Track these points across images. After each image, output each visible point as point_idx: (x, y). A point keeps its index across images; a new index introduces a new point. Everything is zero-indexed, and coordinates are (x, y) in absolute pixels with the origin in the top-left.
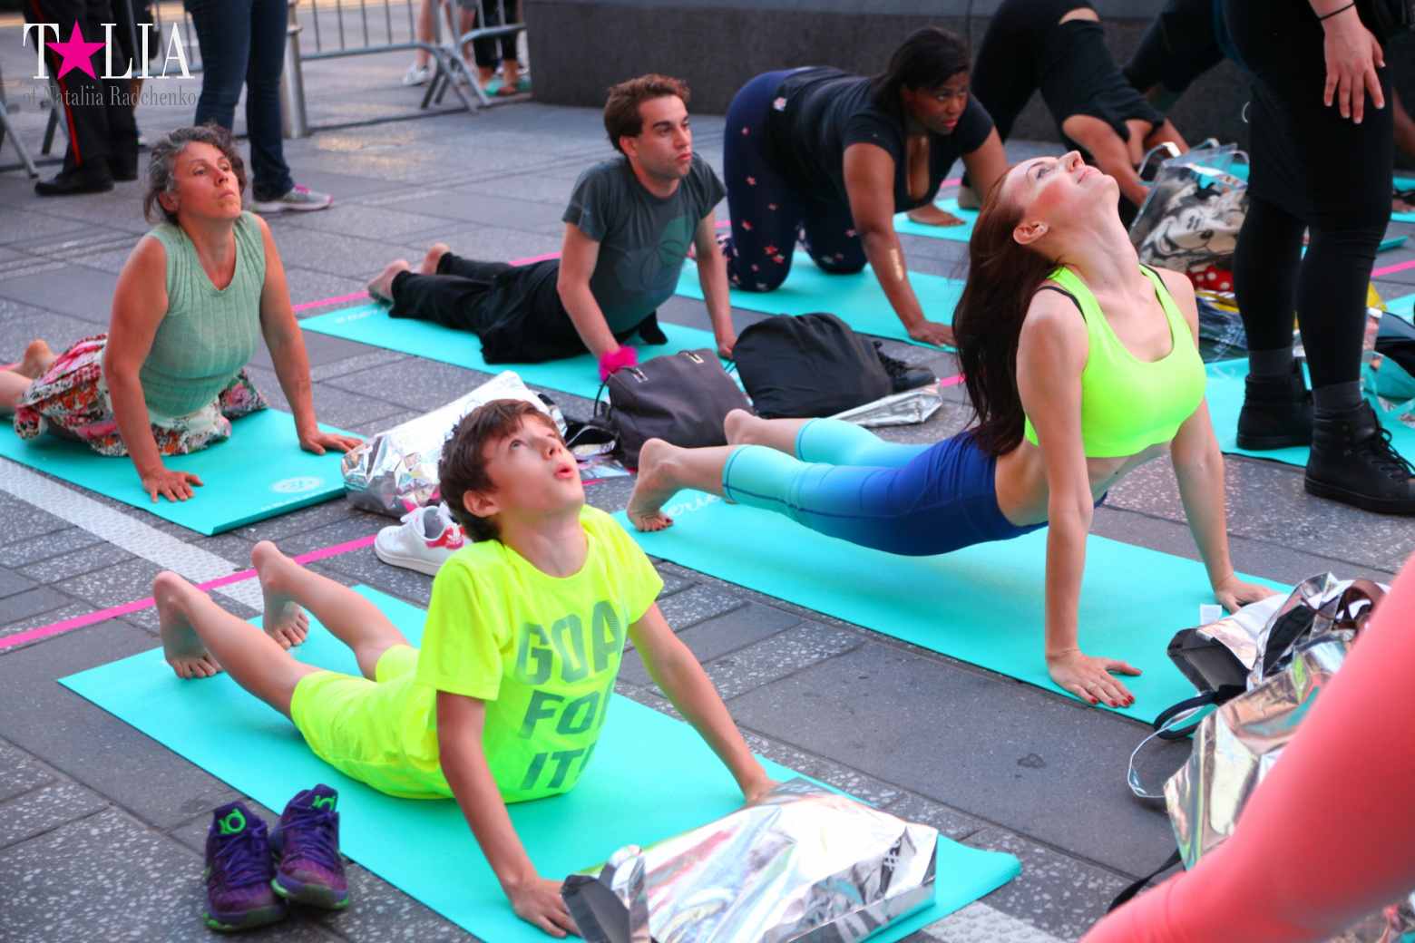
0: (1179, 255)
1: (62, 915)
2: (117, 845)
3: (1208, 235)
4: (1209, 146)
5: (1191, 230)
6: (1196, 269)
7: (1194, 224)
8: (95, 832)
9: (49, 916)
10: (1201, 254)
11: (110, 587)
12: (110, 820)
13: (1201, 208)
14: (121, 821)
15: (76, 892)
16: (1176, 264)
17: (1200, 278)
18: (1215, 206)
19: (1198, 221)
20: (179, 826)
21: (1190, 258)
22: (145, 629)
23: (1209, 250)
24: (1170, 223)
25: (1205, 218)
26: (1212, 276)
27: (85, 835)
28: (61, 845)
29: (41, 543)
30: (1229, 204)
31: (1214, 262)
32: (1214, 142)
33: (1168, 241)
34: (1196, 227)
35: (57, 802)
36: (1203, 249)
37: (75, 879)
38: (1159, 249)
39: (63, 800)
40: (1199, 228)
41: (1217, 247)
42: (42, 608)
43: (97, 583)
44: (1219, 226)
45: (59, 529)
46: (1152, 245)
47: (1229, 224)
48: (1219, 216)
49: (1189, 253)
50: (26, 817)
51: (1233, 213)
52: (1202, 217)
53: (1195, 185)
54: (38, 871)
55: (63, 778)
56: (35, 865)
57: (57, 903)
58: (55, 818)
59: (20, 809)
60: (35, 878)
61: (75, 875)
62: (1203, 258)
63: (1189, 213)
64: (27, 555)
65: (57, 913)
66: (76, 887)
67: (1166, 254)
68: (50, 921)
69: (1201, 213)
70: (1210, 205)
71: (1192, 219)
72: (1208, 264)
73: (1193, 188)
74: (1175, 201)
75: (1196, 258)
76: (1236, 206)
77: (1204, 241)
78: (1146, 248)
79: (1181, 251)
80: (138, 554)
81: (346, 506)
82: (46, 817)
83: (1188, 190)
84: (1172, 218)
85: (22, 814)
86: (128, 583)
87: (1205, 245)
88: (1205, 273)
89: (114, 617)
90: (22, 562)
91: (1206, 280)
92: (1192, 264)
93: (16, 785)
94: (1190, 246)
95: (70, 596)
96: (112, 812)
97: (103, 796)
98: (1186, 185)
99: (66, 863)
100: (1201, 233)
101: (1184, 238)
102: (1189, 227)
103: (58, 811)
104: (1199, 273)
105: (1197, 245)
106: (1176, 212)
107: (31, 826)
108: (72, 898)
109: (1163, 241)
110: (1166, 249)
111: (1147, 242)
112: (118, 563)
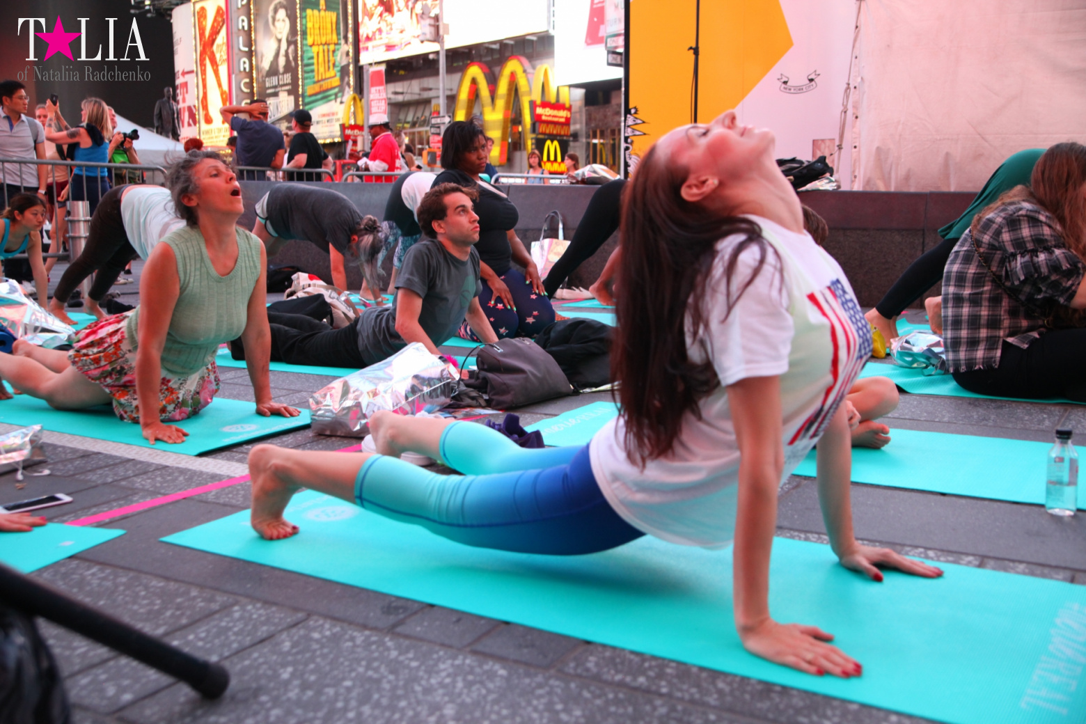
1: (353, 703)
2: (349, 644)
8: (316, 635)
9: (340, 705)
11: (161, 483)
12: (322, 626)
14: (335, 626)
15: (348, 683)
20: (395, 626)
22: (218, 504)
27: (308, 638)
28: (293, 647)
29: (78, 462)
35: (255, 616)
37: (336, 672)
39: (260, 616)
42: (113, 496)
43: (149, 481)
45: (86, 455)
50: (236, 629)
54: (290, 669)
55: (243, 600)
56: (284, 665)
57: (337, 694)
58: (265, 628)
59: (223, 624)
60: (293, 675)
61: (331, 670)
64: (73, 469)
65: (347, 701)
66: (344, 679)
68: (345, 710)
80: (168, 464)
81: (309, 434)
82: (255, 628)
85: (229, 629)
86: (176, 479)
89: (184, 498)
90: (71, 473)
93: (201, 608)
95: (132, 489)
96: (316, 621)
97: (296, 610)
99: (312, 660)
103: (263, 624)
107: (248, 635)
108: (349, 689)
112: (154, 470)
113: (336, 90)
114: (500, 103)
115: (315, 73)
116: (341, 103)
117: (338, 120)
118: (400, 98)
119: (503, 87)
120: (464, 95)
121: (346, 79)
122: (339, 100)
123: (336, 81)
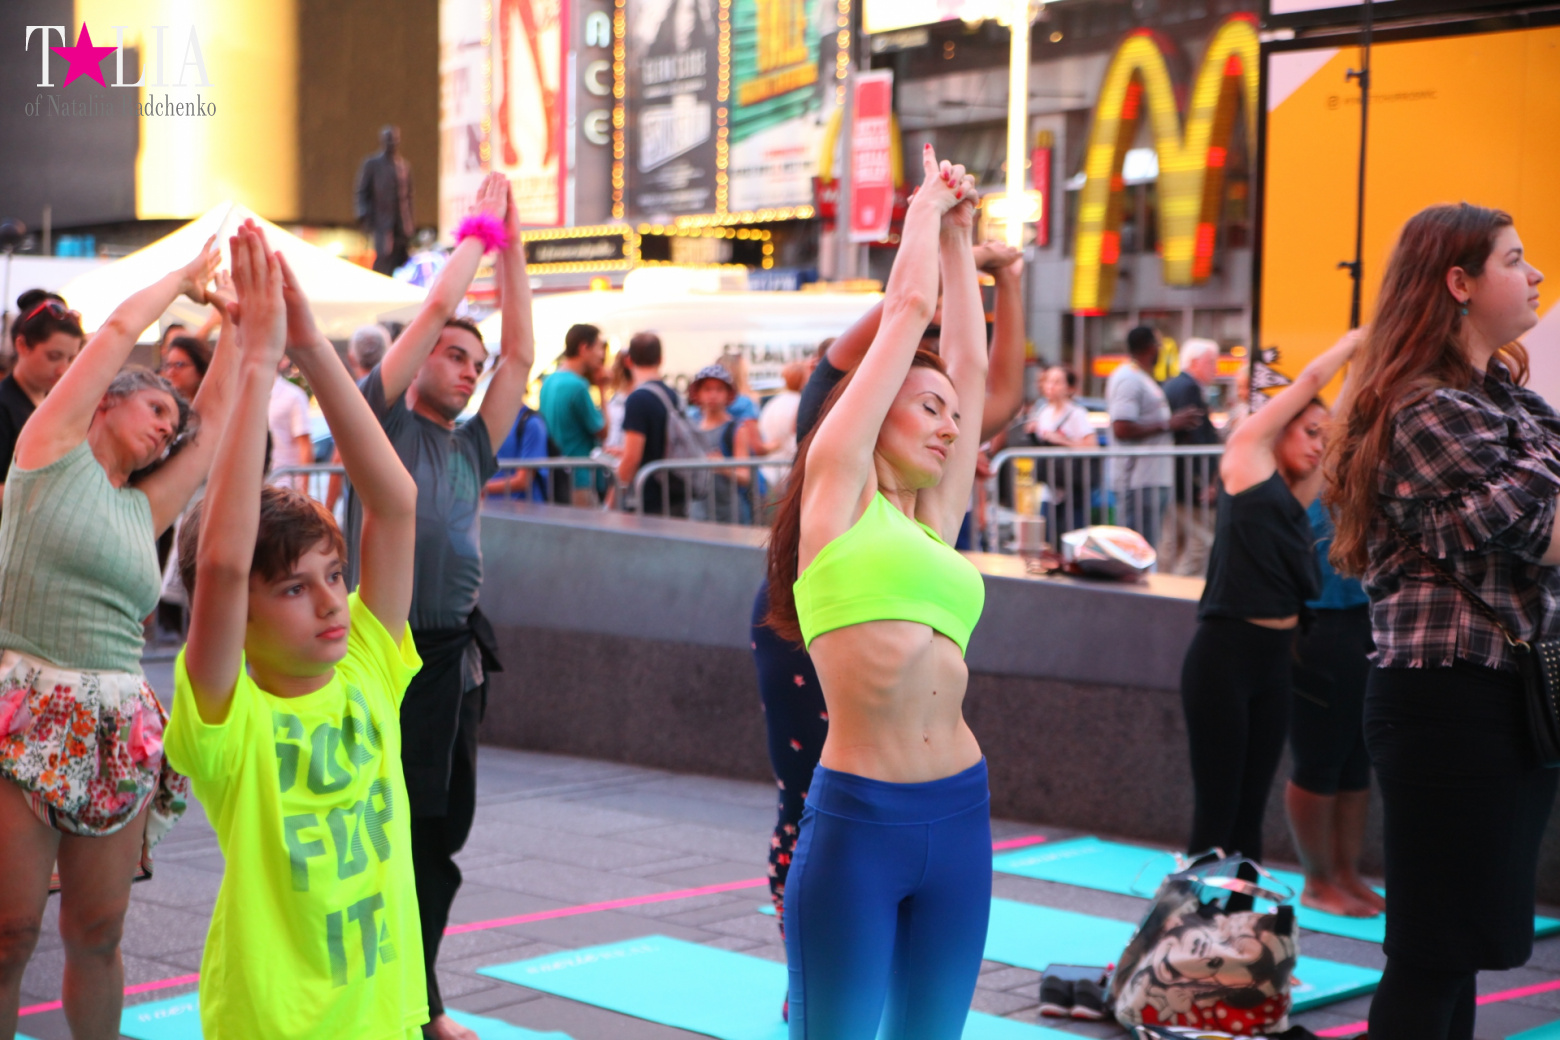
0: (1182, 985)
3: (1216, 963)
4: (1214, 858)
5: (1196, 956)
6: (1201, 1003)
7: (1200, 949)
10: (1209, 985)
13: (1207, 930)
16: (1179, 996)
17: (1207, 1015)
18: (1223, 928)
19: (1204, 945)
21: (1195, 989)
23: (1217, 981)
24: (1171, 945)
25: (1212, 942)
26: (1222, 1013)
30: (1240, 928)
31: (1224, 997)
32: (1219, 852)
33: (1169, 967)
34: (1202, 953)
36: (1211, 980)
38: (1158, 976)
40: (1206, 954)
41: (1226, 979)
44: (1229, 953)
46: (1150, 970)
47: (1241, 952)
48: (1229, 941)
49: (1194, 983)
51: (1245, 940)
52: (1208, 941)
53: (1195, 900)
62: (1211, 990)
63: (1193, 934)
67: (1166, 983)
69: (1207, 936)
70: (1216, 927)
71: (1196, 942)
72: (1217, 998)
73: (1194, 904)
74: (1174, 920)
75: (1203, 990)
76: (1250, 932)
77: (1211, 971)
78: (1141, 973)
79: (1184, 980)
83: (1189, 906)
84: (1172, 939)
87: (1213, 975)
88: (1213, 1009)
91: (1215, 1015)
92: (1198, 997)
94: (1195, 975)
98: (1185, 900)
100: (1208, 961)
101: (1188, 965)
102: (1194, 951)
104: (1207, 1008)
105: (1204, 975)
106: (1177, 932)
109: (1163, 966)
110: (1166, 977)
111: (1143, 965)
113: (805, 94)
114: (1201, 130)
115: (757, 54)
116: (818, 123)
117: (807, 164)
118: (954, 116)
119: (1207, 92)
120: (1110, 111)
121: (830, 68)
122: (812, 117)
123: (807, 72)
